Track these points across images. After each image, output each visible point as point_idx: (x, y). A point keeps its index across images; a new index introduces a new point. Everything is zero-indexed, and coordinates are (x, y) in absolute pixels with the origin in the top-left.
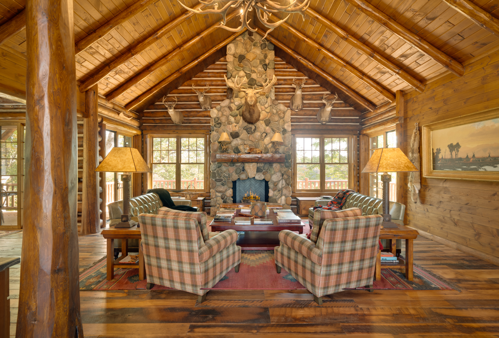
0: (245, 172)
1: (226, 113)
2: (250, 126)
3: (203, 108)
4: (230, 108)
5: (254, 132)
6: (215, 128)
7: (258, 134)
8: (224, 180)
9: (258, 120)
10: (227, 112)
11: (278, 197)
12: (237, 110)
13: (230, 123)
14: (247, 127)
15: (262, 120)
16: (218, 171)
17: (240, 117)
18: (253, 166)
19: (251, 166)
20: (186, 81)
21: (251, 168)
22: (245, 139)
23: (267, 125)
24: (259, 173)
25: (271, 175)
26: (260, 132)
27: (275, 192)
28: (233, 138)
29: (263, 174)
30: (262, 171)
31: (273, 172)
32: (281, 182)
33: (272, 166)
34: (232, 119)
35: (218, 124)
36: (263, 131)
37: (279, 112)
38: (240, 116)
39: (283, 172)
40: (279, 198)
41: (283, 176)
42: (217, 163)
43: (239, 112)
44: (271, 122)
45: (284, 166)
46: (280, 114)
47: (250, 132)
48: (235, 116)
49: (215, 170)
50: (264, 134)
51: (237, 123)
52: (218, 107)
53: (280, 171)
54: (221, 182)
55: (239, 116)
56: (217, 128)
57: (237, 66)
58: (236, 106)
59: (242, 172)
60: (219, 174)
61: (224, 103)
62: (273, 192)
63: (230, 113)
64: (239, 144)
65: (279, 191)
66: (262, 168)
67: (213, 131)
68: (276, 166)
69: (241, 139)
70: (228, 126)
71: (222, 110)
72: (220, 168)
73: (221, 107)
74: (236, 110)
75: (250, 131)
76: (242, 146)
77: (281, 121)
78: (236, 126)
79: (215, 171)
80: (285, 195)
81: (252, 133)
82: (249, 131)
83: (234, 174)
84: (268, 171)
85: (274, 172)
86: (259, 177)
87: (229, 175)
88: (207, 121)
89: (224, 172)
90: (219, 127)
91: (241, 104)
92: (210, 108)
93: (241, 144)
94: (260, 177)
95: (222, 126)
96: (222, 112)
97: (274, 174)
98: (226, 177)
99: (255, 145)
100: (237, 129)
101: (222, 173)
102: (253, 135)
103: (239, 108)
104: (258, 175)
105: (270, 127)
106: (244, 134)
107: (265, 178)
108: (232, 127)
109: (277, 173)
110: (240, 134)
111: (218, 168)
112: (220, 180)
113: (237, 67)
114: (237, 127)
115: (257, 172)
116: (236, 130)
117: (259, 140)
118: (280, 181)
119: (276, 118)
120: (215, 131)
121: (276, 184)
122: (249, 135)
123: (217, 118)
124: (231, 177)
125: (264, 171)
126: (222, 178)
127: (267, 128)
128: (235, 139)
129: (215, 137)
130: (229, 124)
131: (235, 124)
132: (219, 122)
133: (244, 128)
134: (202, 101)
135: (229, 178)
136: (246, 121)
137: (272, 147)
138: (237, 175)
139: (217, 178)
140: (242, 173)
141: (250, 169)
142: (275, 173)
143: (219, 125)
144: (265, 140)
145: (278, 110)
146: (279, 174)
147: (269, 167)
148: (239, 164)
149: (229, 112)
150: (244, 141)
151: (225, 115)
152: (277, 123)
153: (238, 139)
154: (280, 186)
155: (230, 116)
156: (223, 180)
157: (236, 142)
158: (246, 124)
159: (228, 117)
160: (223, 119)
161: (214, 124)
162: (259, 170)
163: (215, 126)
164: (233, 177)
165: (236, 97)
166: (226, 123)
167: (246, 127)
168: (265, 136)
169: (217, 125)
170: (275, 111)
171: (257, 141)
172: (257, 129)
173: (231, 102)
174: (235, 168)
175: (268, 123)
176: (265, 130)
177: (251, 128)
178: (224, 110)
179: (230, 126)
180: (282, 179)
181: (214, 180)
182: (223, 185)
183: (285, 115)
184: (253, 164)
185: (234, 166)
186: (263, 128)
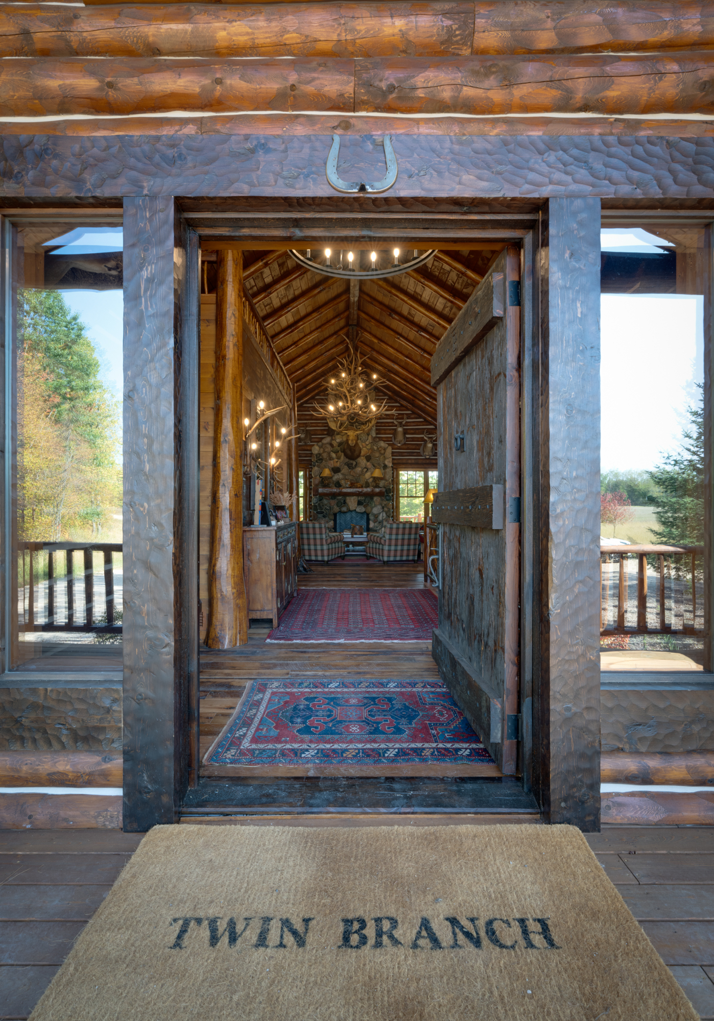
0: (346, 504)
1: (327, 449)
2: (351, 462)
4: (332, 445)
5: (355, 467)
6: (317, 464)
7: (359, 469)
9: (359, 456)
10: (329, 448)
12: (339, 446)
13: (331, 459)
14: (349, 462)
15: (363, 456)
16: (319, 504)
17: (341, 453)
18: (354, 500)
19: (352, 499)
21: (352, 501)
22: (346, 474)
23: (368, 461)
24: (360, 506)
25: (372, 508)
26: (362, 468)
28: (335, 473)
29: (364, 507)
30: (363, 504)
33: (373, 499)
34: (334, 455)
35: (320, 460)
36: (364, 467)
37: (380, 449)
39: (383, 505)
41: (383, 509)
42: (319, 497)
43: (341, 448)
44: (372, 458)
45: (386, 500)
47: (351, 468)
48: (336, 452)
49: (317, 503)
50: (365, 470)
51: (338, 458)
52: (320, 444)
53: (381, 504)
56: (319, 464)
58: (338, 443)
59: (343, 504)
60: (320, 507)
61: (325, 440)
63: (332, 449)
64: (341, 478)
66: (363, 501)
67: (315, 466)
68: (377, 499)
69: (342, 474)
70: (330, 461)
71: (323, 446)
72: (321, 501)
73: (323, 444)
74: (337, 447)
76: (343, 480)
77: (381, 457)
78: (337, 462)
81: (353, 468)
82: (350, 466)
83: (335, 507)
84: (369, 504)
85: (375, 504)
86: (360, 510)
87: (330, 508)
89: (326, 505)
90: (321, 463)
91: (342, 442)
93: (343, 478)
95: (324, 461)
96: (323, 449)
98: (327, 509)
99: (356, 479)
100: (338, 465)
101: (323, 506)
102: (354, 470)
105: (371, 463)
106: (345, 470)
107: (366, 510)
108: (334, 462)
110: (341, 469)
111: (319, 501)
112: (322, 513)
115: (358, 505)
117: (360, 475)
118: (380, 513)
119: (377, 455)
120: (317, 467)
121: (376, 516)
122: (350, 470)
123: (319, 454)
124: (332, 510)
125: (365, 504)
126: (323, 510)
127: (368, 463)
129: (316, 473)
131: (337, 460)
132: (321, 457)
133: (345, 464)
134: (303, 437)
135: (330, 510)
136: (347, 457)
137: (373, 481)
138: (338, 508)
139: (319, 510)
140: (343, 506)
142: (376, 506)
144: (366, 475)
145: (379, 447)
146: (379, 507)
147: (370, 500)
148: (341, 498)
150: (345, 476)
151: (326, 452)
152: (378, 459)
153: (340, 474)
154: (380, 518)
155: (332, 452)
156: (324, 512)
157: (337, 477)
158: (347, 460)
159: (329, 454)
160: (325, 455)
161: (316, 459)
162: (360, 503)
163: (316, 461)
164: (334, 509)
165: (337, 436)
166: (328, 458)
167: (347, 462)
170: (375, 448)
171: (358, 475)
172: (358, 465)
173: (332, 439)
174: (336, 501)
175: (368, 458)
176: (366, 465)
177: (352, 464)
178: (325, 447)
179: (332, 462)
180: (383, 511)
181: (315, 512)
182: (324, 517)
183: (385, 451)
184: (355, 497)
185: (335, 499)
186: (364, 464)
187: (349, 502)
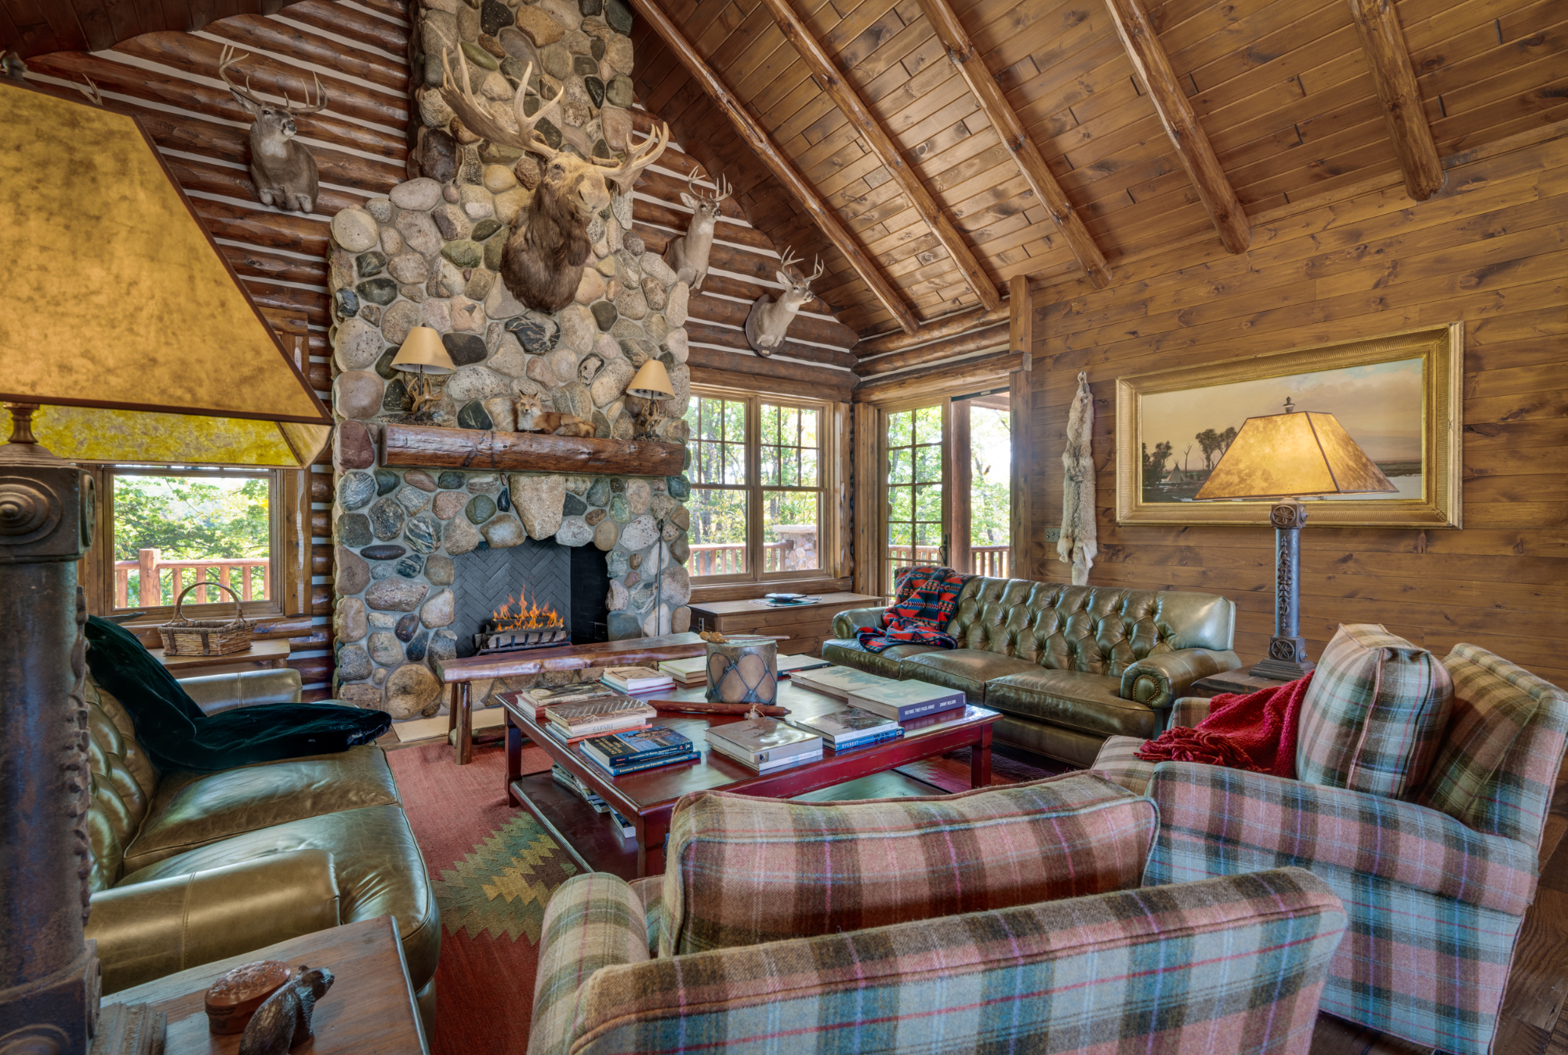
0: (513, 512)
1: (421, 240)
2: (537, 318)
3: (267, 198)
4: (439, 221)
5: (553, 347)
6: (363, 303)
7: (565, 359)
8: (409, 553)
10: (429, 239)
11: (643, 611)
12: (477, 238)
13: (439, 290)
14: (524, 321)
15: (585, 304)
16: (379, 512)
17: (489, 272)
18: (552, 489)
19: (545, 487)
20: (156, 28)
21: (544, 495)
22: (514, 373)
23: (603, 326)
24: (571, 519)
25: (621, 527)
26: (578, 352)
27: (633, 592)
28: (457, 361)
29: (590, 520)
30: (585, 508)
31: (626, 516)
32: (655, 551)
33: (622, 489)
34: (454, 276)
35: (381, 284)
36: (589, 349)
37: (650, 285)
38: (490, 266)
39: (661, 515)
40: (648, 613)
41: (661, 530)
42: (376, 473)
43: (487, 249)
44: (620, 316)
45: (666, 493)
46: (652, 290)
47: (536, 346)
48: (466, 265)
49: (365, 503)
50: (593, 363)
51: (478, 294)
52: (379, 202)
53: (652, 511)
54: (395, 562)
55: (482, 265)
56: (374, 305)
57: (476, 44)
58: (473, 220)
59: (499, 513)
60: (386, 525)
61: (412, 193)
62: (626, 593)
63: (443, 244)
64: (487, 391)
65: (648, 586)
66: (583, 499)
67: (353, 313)
68: (637, 489)
69: (496, 371)
70: (435, 301)
71: (401, 222)
72: (390, 495)
73: (396, 208)
74: (469, 239)
75: (537, 340)
76: (498, 400)
77: (654, 319)
78: (471, 310)
79: (365, 511)
80: (668, 602)
81: (544, 350)
82: (529, 341)
83: (462, 522)
84: (607, 509)
85: (631, 513)
86: (574, 535)
87: (437, 528)
88: (293, 268)
89: (412, 515)
90: (386, 303)
91: (493, 218)
92: (308, 206)
93: (496, 391)
94: (573, 533)
95: (400, 297)
96: (400, 233)
97: (631, 521)
98: (420, 536)
99: (555, 401)
100: (474, 324)
101: (400, 517)
102: (545, 358)
103: (484, 230)
104: (570, 524)
105: (614, 336)
106: (507, 353)
107: (595, 537)
108: (451, 309)
109: (642, 518)
110: (491, 348)
111: (380, 494)
112: (394, 553)
113: (475, 48)
114: (477, 315)
115: (564, 514)
116: (474, 326)
117: (570, 385)
118: (650, 547)
119: (640, 306)
120: (365, 317)
121: (634, 561)
122: (528, 357)
123: (375, 254)
124: (448, 538)
125: (590, 509)
126: (399, 542)
127: (606, 338)
128: (465, 370)
129: (363, 346)
130: (439, 296)
131: (470, 302)
132: (385, 275)
133: (507, 326)
134: (274, 158)
135: (439, 540)
136: (518, 296)
137: (621, 415)
138: (475, 530)
139: (376, 542)
140: (500, 520)
141: (540, 499)
142: (634, 518)
143: (387, 291)
144: (596, 385)
145: (644, 276)
146: (649, 522)
147: (612, 494)
148: (489, 479)
149: (438, 242)
150: (507, 381)
151: (414, 250)
152: (639, 323)
153: (480, 367)
154: (651, 566)
155: (443, 261)
156: (404, 551)
157: (466, 382)
158: (517, 308)
159: (430, 263)
160: (408, 269)
161: (357, 282)
162: (572, 507)
163: (361, 289)
164: (457, 535)
165: (470, 181)
166: (423, 286)
167: (517, 319)
168: (598, 370)
169: (376, 291)
170: (634, 277)
171: (562, 384)
172: (562, 338)
173: (446, 198)
174: (465, 496)
175: (605, 317)
176: (596, 343)
177: (541, 329)
178: (412, 225)
179: (445, 304)
180: (660, 540)
181: (357, 551)
182: (406, 573)
183: (668, 299)
184: (555, 478)
185: (460, 486)
186: (588, 336)
187: (531, 500)
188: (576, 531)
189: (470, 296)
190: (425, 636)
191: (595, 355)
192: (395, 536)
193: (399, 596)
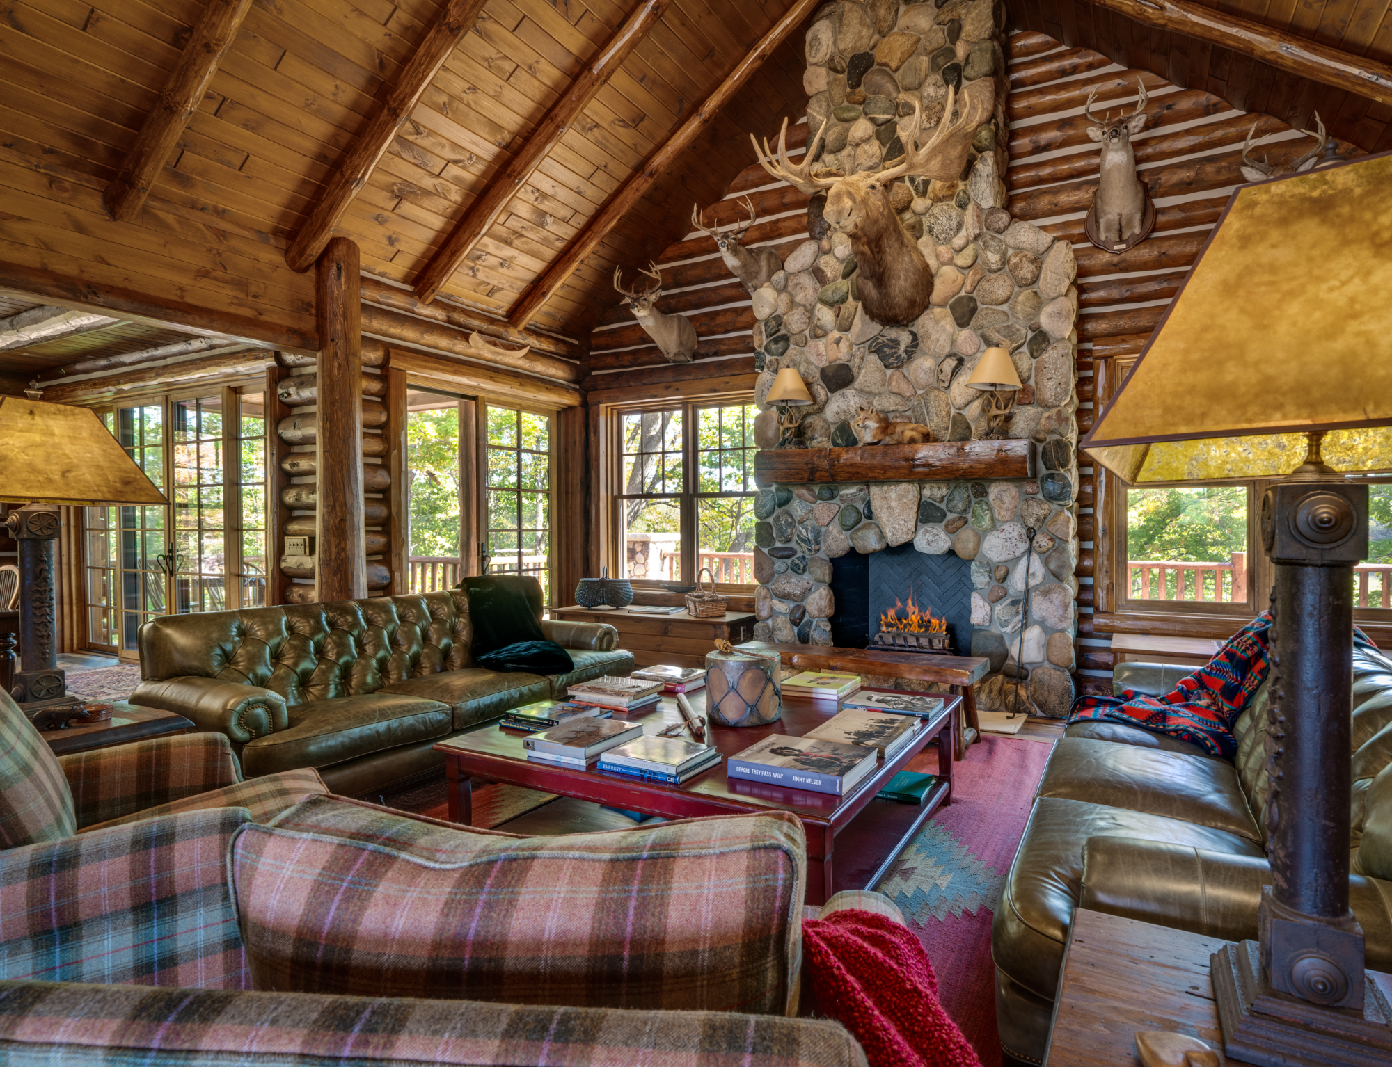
0: (874, 521)
1: (802, 295)
2: (892, 333)
4: (817, 273)
5: (910, 357)
6: (768, 358)
7: (923, 365)
8: (799, 554)
9: (923, 304)
10: (807, 290)
11: (1008, 629)
12: (845, 276)
13: (818, 333)
14: (882, 339)
15: (942, 305)
16: (777, 519)
17: (854, 303)
18: (900, 497)
19: (893, 495)
21: (893, 504)
22: (875, 390)
23: (963, 321)
24: (928, 527)
25: (981, 535)
26: (935, 356)
27: (997, 608)
29: (948, 529)
30: (944, 516)
31: (986, 522)
32: (1023, 563)
33: (984, 494)
34: (826, 316)
35: (776, 341)
36: (947, 350)
37: (1015, 260)
39: (1031, 522)
40: (1014, 634)
41: (1031, 540)
42: (777, 490)
44: (980, 306)
45: (1040, 496)
46: (1016, 266)
47: (892, 360)
48: (835, 304)
49: (769, 514)
50: (950, 364)
51: (845, 327)
53: (1021, 518)
54: (789, 561)
55: (850, 299)
56: (774, 358)
57: (845, 102)
58: (842, 261)
59: (864, 521)
60: (781, 532)
61: (798, 258)
62: (988, 607)
63: (820, 291)
64: (852, 410)
65: (1014, 603)
66: (943, 506)
67: (763, 367)
68: (1002, 495)
69: (861, 391)
70: (813, 342)
71: (791, 285)
72: (785, 507)
73: (789, 273)
74: (839, 279)
75: (892, 355)
77: (1021, 298)
78: (838, 342)
79: (770, 520)
80: (1042, 623)
81: (900, 364)
82: (889, 355)
83: (834, 529)
84: (969, 516)
85: (992, 519)
86: (929, 543)
87: (817, 534)
89: (800, 523)
90: (782, 354)
94: (928, 541)
95: (792, 346)
96: (790, 293)
97: (994, 528)
98: (804, 541)
99: (912, 410)
100: (842, 353)
101: (791, 525)
102: (904, 369)
103: (850, 267)
104: (926, 531)
105: (975, 329)
106: (870, 372)
107: (953, 544)
108: (826, 346)
109: (1006, 527)
110: (855, 370)
111: (780, 505)
112: (787, 554)
113: (842, 108)
114: (844, 346)
115: (918, 520)
116: (840, 355)
117: (929, 390)
118: (1016, 560)
119: (1000, 287)
120: (769, 369)
121: (1001, 575)
122: (889, 372)
123: (775, 317)
124: (825, 542)
125: (950, 516)
126: (793, 545)
127: (964, 333)
128: (837, 394)
129: (767, 392)
130: (816, 337)
131: (836, 334)
132: (783, 332)
133: (869, 347)
135: (818, 543)
136: (874, 318)
137: (983, 412)
138: (845, 536)
139: (778, 545)
140: (864, 527)
141: (889, 507)
142: (996, 525)
143: (781, 344)
144: (954, 386)
145: (1009, 251)
146: (1014, 530)
147: (974, 501)
148: (854, 489)
149: (816, 290)
150: (869, 397)
151: (799, 305)
152: (1005, 307)
153: (849, 392)
154: (1017, 581)
155: (819, 306)
156: (795, 552)
157: (840, 406)
158: (875, 328)
159: (810, 311)
160: (795, 322)
161: (765, 343)
162: (927, 513)
163: (767, 348)
164: (830, 541)
166: (807, 333)
167: (876, 338)
168: (955, 370)
169: (773, 347)
170: (994, 258)
171: (920, 392)
172: (921, 345)
173: (821, 251)
175: (965, 312)
176: (953, 342)
177: (896, 343)
178: (797, 285)
179: (821, 344)
180: (1030, 551)
181: (766, 551)
182: (796, 569)
183: (1039, 268)
184: (903, 486)
185: (832, 497)
186: (943, 337)
187: (881, 508)
188: (931, 538)
189: (839, 330)
190: (809, 624)
191: (949, 356)
192: (789, 541)
193: (789, 588)
